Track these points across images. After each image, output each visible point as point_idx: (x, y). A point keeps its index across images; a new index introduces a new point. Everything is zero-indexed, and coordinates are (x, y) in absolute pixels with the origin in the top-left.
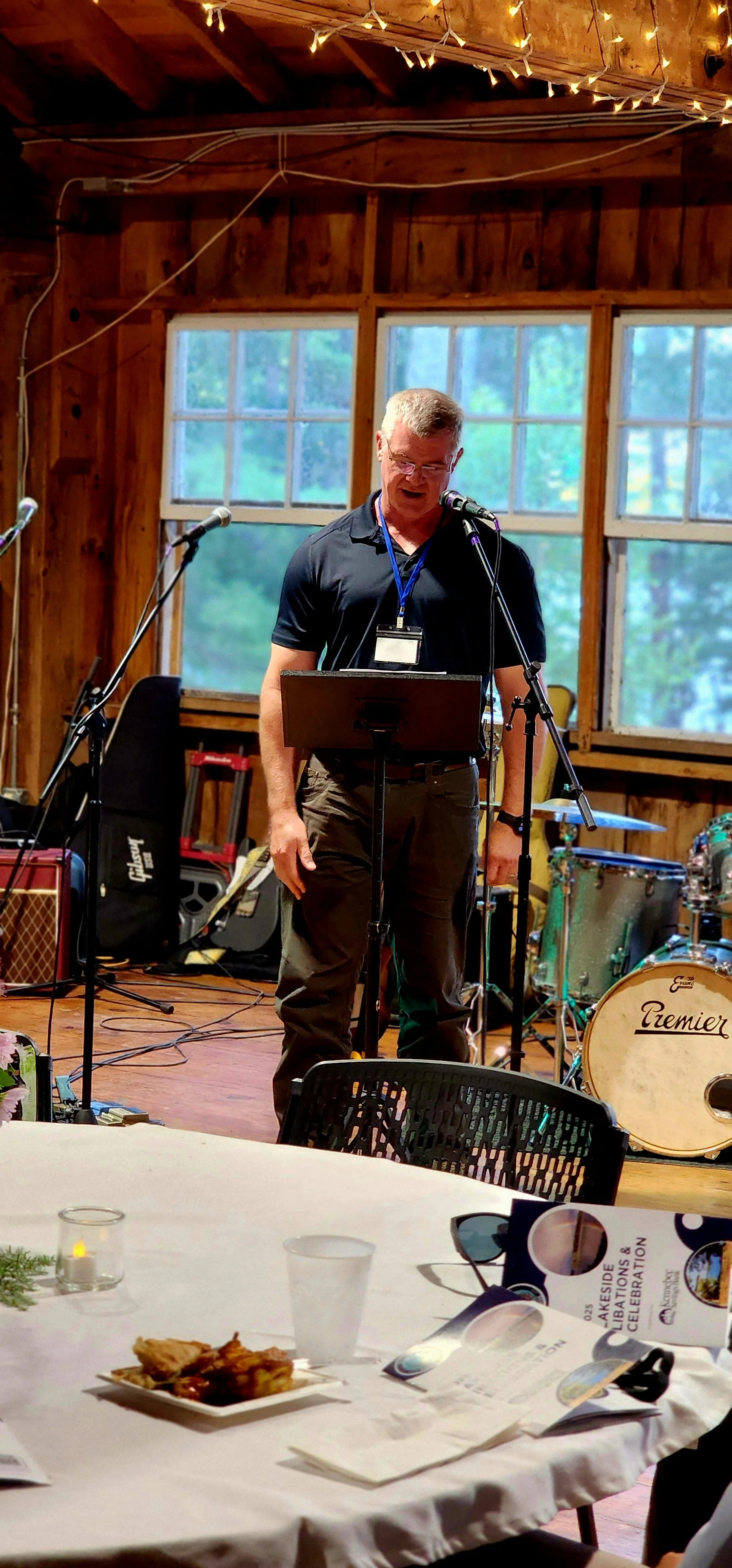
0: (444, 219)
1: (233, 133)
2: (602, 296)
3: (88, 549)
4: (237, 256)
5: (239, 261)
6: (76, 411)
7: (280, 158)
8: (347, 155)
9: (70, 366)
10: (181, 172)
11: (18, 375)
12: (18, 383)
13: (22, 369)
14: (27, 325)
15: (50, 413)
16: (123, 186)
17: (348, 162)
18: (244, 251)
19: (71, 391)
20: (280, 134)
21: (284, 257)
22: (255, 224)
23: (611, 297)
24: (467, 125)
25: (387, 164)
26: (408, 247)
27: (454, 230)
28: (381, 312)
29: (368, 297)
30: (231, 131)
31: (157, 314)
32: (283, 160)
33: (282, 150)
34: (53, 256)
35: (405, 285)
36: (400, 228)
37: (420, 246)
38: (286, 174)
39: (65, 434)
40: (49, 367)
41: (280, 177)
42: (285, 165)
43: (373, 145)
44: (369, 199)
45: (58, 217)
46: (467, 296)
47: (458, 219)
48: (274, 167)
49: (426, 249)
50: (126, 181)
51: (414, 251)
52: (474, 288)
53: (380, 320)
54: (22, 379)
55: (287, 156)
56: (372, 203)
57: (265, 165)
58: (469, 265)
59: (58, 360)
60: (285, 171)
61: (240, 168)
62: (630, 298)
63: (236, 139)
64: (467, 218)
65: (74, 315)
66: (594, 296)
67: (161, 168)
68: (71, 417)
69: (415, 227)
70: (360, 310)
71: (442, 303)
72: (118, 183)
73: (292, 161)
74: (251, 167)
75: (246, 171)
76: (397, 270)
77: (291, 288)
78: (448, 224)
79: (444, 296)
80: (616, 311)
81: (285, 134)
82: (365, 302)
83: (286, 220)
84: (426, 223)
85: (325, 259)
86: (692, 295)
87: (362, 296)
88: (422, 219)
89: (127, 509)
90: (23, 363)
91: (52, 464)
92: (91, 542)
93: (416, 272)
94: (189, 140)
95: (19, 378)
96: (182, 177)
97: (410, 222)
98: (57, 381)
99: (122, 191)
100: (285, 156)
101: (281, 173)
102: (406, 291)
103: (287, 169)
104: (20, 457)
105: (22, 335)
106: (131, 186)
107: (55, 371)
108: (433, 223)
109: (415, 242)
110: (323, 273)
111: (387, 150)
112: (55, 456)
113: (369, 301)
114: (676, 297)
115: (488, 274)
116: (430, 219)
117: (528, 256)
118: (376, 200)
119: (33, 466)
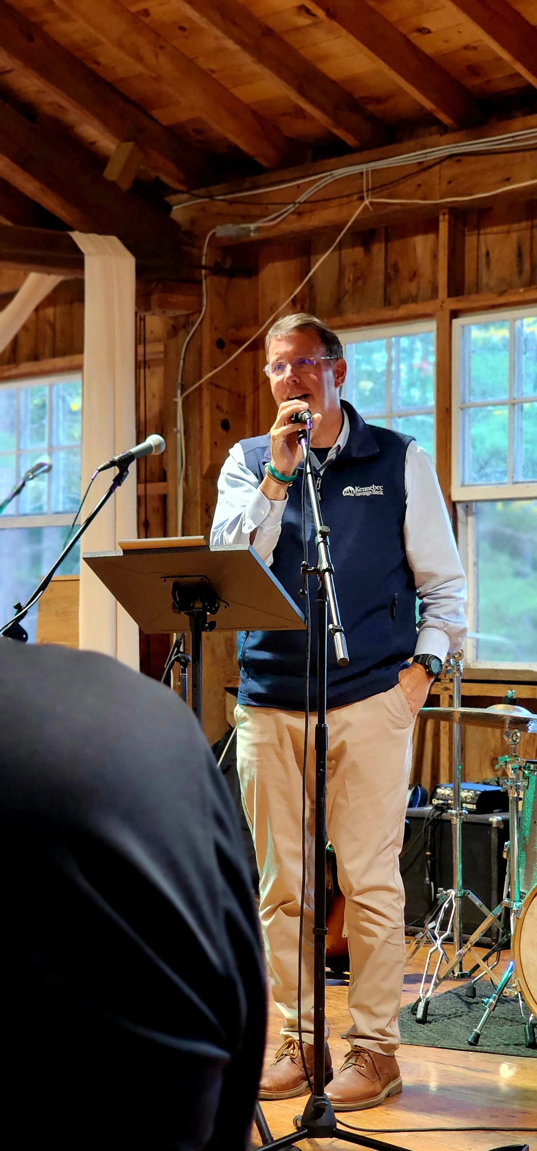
0: (505, 228)
1: (331, 175)
4: (346, 281)
5: (348, 286)
6: (225, 425)
7: (365, 189)
8: (417, 180)
9: (217, 386)
10: (293, 213)
11: (176, 397)
12: (176, 403)
13: (179, 392)
14: (182, 356)
15: (202, 427)
16: (250, 231)
17: (419, 186)
18: (351, 277)
19: (218, 407)
20: (364, 170)
21: (381, 278)
22: (358, 252)
24: (511, 140)
25: (449, 182)
26: (478, 256)
27: (514, 236)
28: (455, 314)
29: (443, 302)
30: (328, 173)
32: (368, 191)
33: (365, 183)
34: (201, 296)
35: (477, 287)
36: (471, 241)
37: (488, 254)
38: (371, 203)
39: (214, 445)
40: (200, 388)
41: (366, 205)
42: (370, 196)
43: (437, 168)
44: (441, 217)
45: (204, 263)
46: (522, 290)
47: (515, 226)
48: (362, 199)
49: (493, 256)
50: (252, 226)
51: (483, 259)
53: (455, 321)
54: (179, 400)
55: (372, 186)
56: (444, 220)
57: (355, 197)
58: (527, 266)
59: (206, 380)
60: (370, 200)
61: (336, 202)
63: (333, 179)
64: (524, 224)
65: (220, 344)
67: (277, 211)
68: (220, 429)
69: (482, 238)
70: (437, 314)
71: (502, 300)
72: (244, 229)
73: (374, 190)
74: (346, 200)
75: (341, 205)
76: (469, 277)
77: (387, 302)
78: (508, 232)
79: (502, 293)
81: (370, 169)
82: (441, 306)
83: (383, 245)
84: (491, 233)
85: (414, 275)
87: (438, 302)
88: (488, 230)
90: (179, 387)
91: (205, 471)
93: (485, 278)
94: (298, 186)
95: (176, 400)
96: (294, 217)
97: (479, 234)
98: (206, 398)
99: (249, 236)
100: (370, 187)
101: (367, 202)
102: (477, 292)
103: (372, 198)
104: (179, 465)
105: (179, 364)
106: (258, 229)
107: (205, 392)
108: (497, 233)
109: (483, 251)
110: (412, 287)
111: (449, 171)
112: (207, 463)
113: (444, 305)
116: (495, 229)
118: (447, 217)
119: (190, 473)
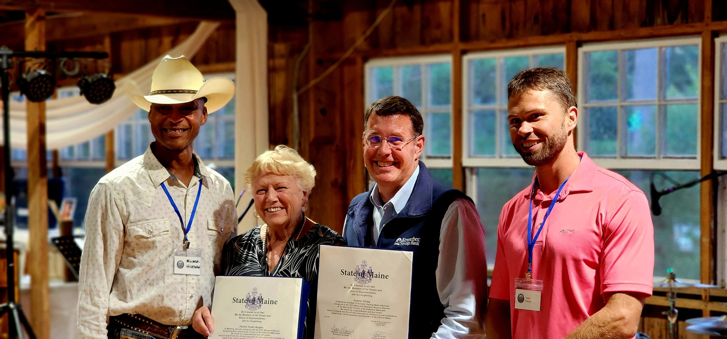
2: (571, 36)
3: (335, 184)
4: (397, 26)
5: (399, 30)
6: (323, 112)
9: (318, 89)
11: (293, 94)
12: (293, 99)
13: (295, 91)
14: (297, 68)
15: (309, 113)
18: (401, 24)
19: (320, 101)
21: (419, 26)
22: (404, 9)
23: (575, 36)
26: (478, 17)
27: (500, 6)
28: (464, 52)
29: (457, 45)
31: (359, 60)
34: (308, 33)
35: (477, 37)
36: (474, 7)
37: (484, 16)
39: (317, 124)
40: (308, 89)
45: (310, 13)
46: (505, 41)
49: (487, 17)
51: (481, 19)
52: (510, 36)
53: (464, 56)
54: (295, 97)
58: (508, 24)
59: (312, 85)
62: (585, 36)
65: (321, 63)
66: (567, 36)
68: (320, 115)
69: (480, 6)
70: (453, 51)
71: (493, 45)
76: (473, 29)
77: (423, 42)
78: (497, 3)
79: (493, 41)
80: (579, 44)
82: (455, 47)
83: (419, 7)
84: (486, 3)
85: (439, 26)
86: (616, 33)
87: (453, 44)
88: (484, 1)
89: (352, 162)
90: (295, 88)
91: (311, 140)
92: (336, 180)
93: (482, 29)
95: (293, 96)
97: (478, 4)
98: (312, 96)
102: (477, 40)
105: (294, 74)
107: (311, 92)
108: (489, 3)
109: (481, 13)
110: (437, 33)
112: (312, 135)
113: (458, 47)
114: (609, 34)
115: (517, 28)
117: (536, 18)
119: (302, 141)
